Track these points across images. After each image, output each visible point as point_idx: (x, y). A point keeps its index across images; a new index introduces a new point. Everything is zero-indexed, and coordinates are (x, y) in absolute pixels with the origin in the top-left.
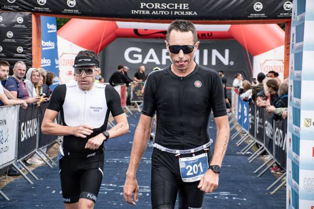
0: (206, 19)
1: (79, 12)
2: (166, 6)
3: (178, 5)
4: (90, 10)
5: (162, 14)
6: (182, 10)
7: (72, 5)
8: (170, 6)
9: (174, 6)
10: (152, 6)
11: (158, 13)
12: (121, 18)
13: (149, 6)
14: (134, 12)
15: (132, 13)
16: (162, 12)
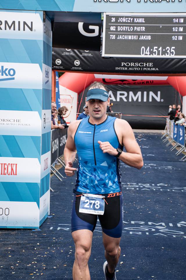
0: (164, 73)
1: (82, 69)
2: (138, 64)
3: (146, 64)
4: (89, 68)
5: (136, 69)
6: (149, 67)
7: (78, 64)
8: (140, 65)
9: (144, 65)
10: (129, 64)
11: (133, 69)
12: (108, 72)
13: (127, 64)
14: (117, 68)
15: (116, 69)
16: (136, 68)
